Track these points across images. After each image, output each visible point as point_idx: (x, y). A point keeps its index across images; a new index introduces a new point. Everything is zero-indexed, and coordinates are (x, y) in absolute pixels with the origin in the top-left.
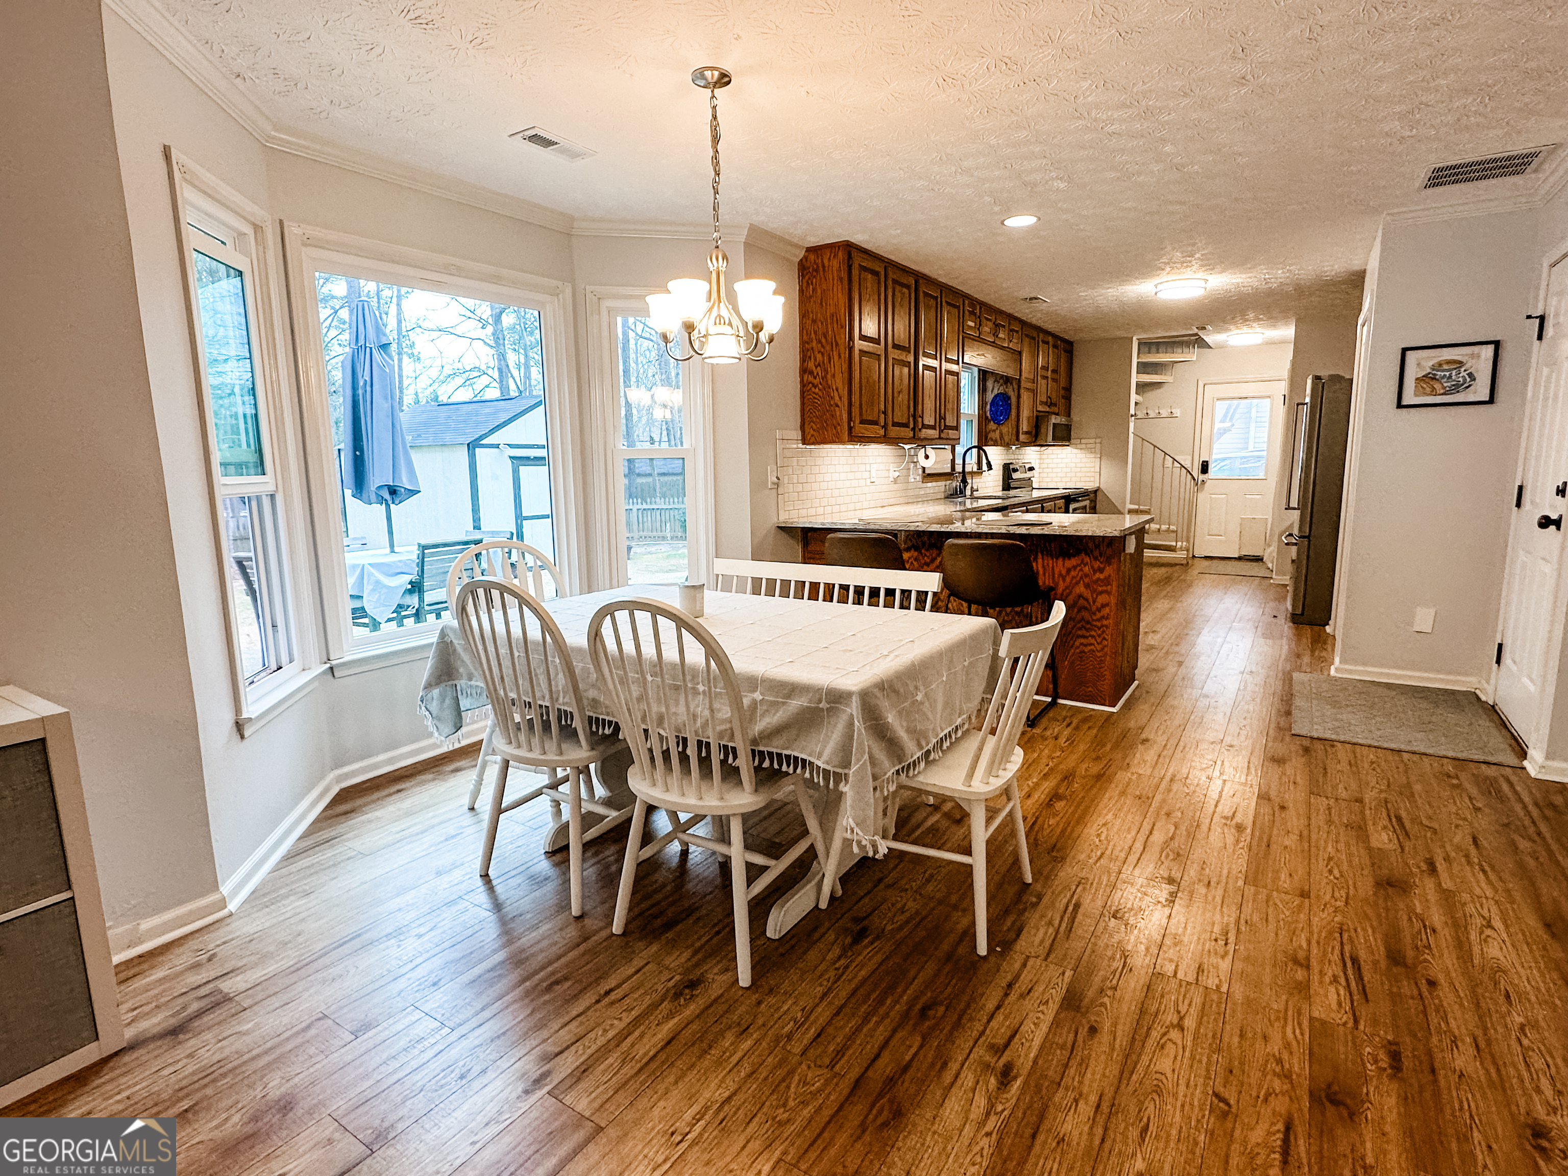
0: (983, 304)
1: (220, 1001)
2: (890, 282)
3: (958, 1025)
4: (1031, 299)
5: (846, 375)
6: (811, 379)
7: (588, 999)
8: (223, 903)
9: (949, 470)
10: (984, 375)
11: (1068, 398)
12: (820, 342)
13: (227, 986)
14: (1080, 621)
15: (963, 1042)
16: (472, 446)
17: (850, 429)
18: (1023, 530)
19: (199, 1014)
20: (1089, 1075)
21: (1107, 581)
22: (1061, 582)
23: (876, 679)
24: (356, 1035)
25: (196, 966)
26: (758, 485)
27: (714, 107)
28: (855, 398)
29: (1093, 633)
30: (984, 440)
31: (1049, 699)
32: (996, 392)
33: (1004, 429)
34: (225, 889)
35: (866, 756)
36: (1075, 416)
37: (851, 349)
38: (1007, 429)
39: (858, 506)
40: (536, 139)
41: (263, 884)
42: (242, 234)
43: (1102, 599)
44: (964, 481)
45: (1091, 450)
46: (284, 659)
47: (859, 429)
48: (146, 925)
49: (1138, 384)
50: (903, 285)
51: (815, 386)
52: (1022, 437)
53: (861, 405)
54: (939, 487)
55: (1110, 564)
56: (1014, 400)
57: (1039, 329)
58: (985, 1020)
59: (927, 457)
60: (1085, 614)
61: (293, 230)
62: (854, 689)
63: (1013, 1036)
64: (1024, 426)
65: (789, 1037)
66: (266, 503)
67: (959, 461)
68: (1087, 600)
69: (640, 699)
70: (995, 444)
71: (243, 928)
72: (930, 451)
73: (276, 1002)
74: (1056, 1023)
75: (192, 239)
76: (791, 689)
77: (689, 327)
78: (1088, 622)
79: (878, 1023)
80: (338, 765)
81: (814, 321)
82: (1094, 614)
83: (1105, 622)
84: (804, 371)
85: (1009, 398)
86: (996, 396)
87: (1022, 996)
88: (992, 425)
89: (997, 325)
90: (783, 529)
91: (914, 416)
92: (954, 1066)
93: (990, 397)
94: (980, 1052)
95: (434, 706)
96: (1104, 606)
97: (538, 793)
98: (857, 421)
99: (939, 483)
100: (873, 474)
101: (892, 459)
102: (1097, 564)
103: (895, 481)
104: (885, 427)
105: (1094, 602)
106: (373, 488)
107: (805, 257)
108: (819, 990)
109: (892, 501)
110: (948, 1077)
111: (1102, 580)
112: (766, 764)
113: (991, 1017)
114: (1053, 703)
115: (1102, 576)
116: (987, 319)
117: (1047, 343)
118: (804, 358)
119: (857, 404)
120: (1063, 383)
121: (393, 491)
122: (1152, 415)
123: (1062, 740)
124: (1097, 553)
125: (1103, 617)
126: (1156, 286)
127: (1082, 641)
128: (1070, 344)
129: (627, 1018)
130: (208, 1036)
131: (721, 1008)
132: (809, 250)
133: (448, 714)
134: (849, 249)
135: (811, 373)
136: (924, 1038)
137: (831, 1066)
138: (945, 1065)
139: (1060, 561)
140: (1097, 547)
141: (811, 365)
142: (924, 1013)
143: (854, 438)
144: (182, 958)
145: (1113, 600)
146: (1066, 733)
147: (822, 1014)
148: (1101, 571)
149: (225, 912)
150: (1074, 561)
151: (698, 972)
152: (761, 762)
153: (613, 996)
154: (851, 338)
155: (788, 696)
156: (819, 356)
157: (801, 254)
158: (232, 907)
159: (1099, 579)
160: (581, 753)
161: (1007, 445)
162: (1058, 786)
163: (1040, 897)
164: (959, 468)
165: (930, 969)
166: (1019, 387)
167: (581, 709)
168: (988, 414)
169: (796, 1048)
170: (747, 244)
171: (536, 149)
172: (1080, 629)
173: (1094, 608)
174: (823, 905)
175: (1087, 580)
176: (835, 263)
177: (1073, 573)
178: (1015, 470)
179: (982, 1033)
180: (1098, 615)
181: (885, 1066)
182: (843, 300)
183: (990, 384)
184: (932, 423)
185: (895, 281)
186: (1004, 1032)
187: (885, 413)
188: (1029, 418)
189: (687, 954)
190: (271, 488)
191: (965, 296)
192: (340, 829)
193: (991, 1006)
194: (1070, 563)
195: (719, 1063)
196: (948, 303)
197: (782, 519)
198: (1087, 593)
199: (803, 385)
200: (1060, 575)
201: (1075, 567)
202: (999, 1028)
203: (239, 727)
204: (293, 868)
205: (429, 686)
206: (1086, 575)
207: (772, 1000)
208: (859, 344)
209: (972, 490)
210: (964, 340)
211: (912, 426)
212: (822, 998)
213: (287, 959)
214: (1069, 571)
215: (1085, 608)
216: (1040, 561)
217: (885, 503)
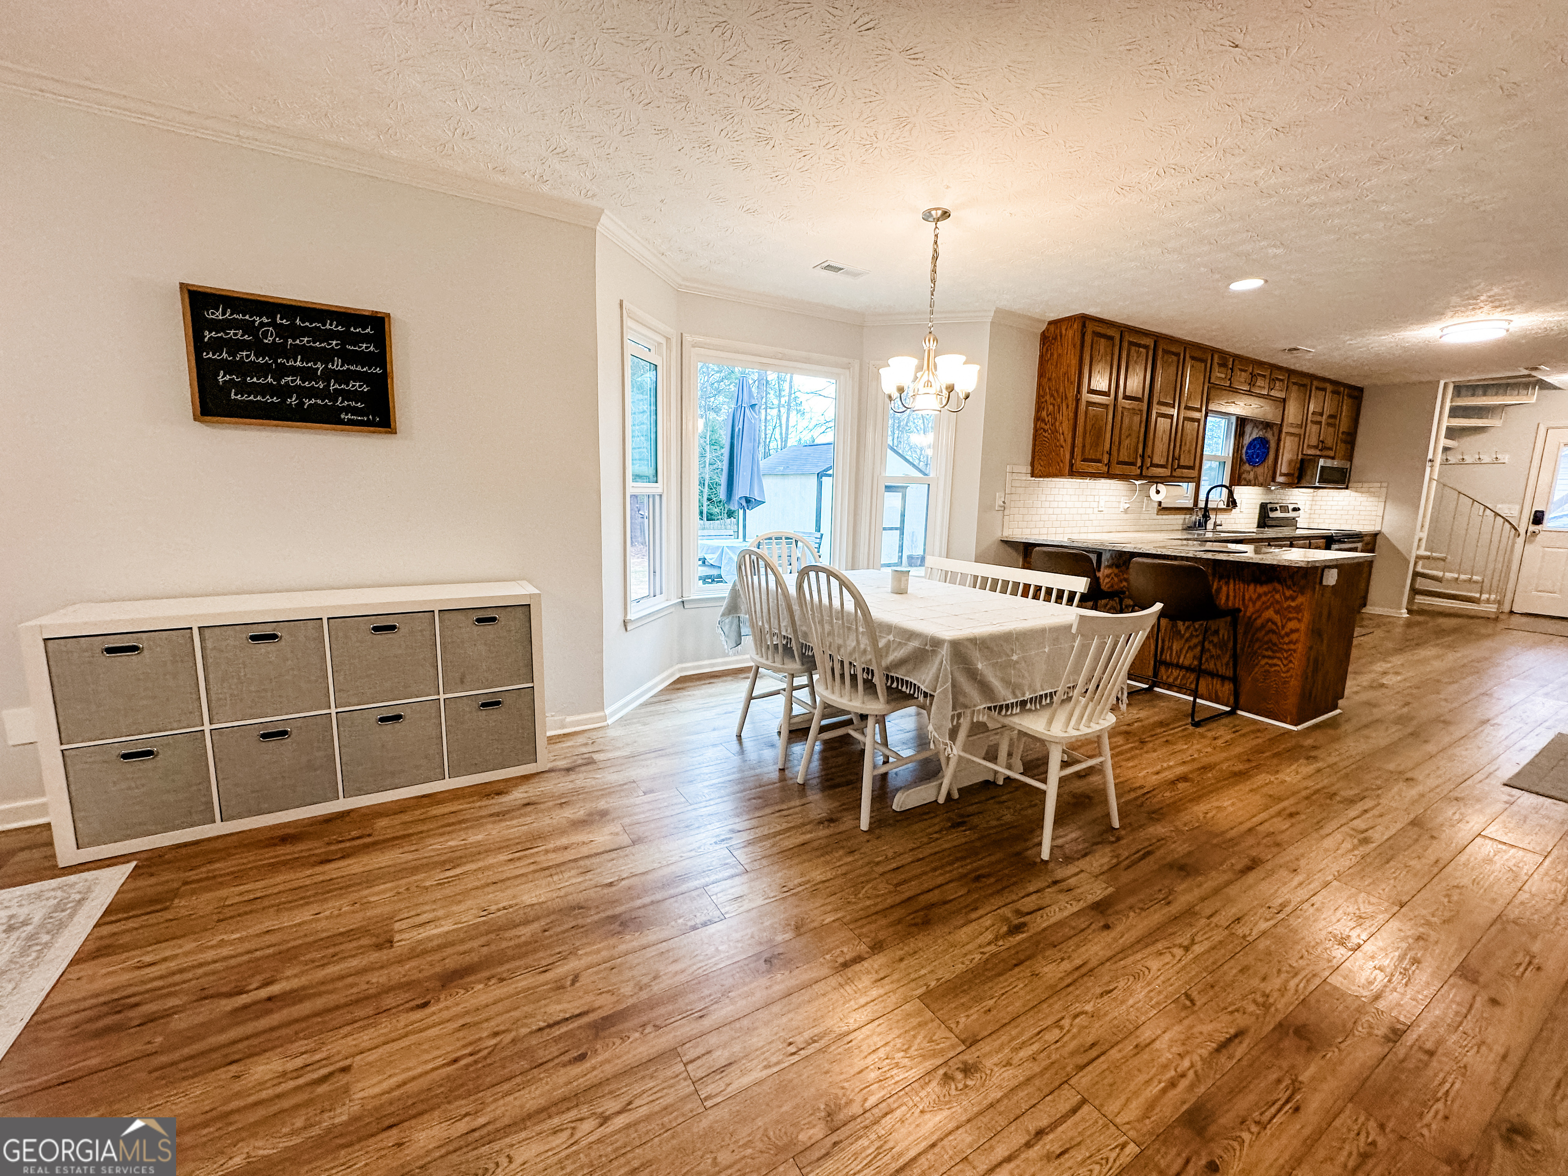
0: (1236, 357)
1: (591, 762)
2: (1125, 345)
3: (999, 892)
4: (1290, 350)
5: (1072, 422)
6: (1043, 425)
7: (768, 810)
8: (604, 718)
9: (1191, 505)
10: (1242, 422)
11: (1350, 440)
12: (1052, 395)
13: (596, 757)
14: (1267, 643)
15: (997, 901)
16: (820, 476)
17: (1071, 465)
18: (1209, 556)
19: (580, 766)
20: (1083, 949)
21: (1298, 609)
22: (1251, 605)
23: (971, 636)
24: (645, 793)
25: (586, 744)
26: (985, 507)
27: (936, 236)
28: (1079, 441)
29: (1278, 655)
30: (1237, 479)
31: (1228, 709)
32: (1254, 436)
33: (1260, 470)
34: (607, 711)
35: (949, 684)
36: (1356, 460)
37: (1078, 401)
38: (1262, 471)
39: (1084, 530)
40: (829, 268)
41: (627, 715)
42: (660, 344)
43: (1292, 625)
44: (1206, 517)
45: (1373, 494)
46: (658, 592)
47: (1079, 465)
48: (569, 719)
49: (1448, 428)
50: (1139, 346)
51: (1045, 431)
52: (1280, 479)
53: (1084, 446)
54: (1179, 520)
55: (1303, 594)
56: (1273, 445)
57: (1313, 377)
58: (1021, 895)
59: (1158, 492)
60: (1274, 638)
61: (688, 338)
62: (947, 638)
63: (1040, 909)
64: (1283, 467)
65: (878, 863)
66: (657, 498)
67: (1202, 496)
68: (1275, 623)
69: (829, 634)
70: (1248, 483)
71: (611, 733)
72: (1161, 487)
73: (615, 769)
74: (1077, 914)
75: (630, 348)
76: (911, 635)
77: (901, 390)
78: (1275, 645)
79: (941, 874)
80: (681, 662)
81: (1049, 379)
82: (1283, 638)
83: (1292, 647)
84: (1038, 419)
85: (1267, 442)
86: (1254, 440)
87: (1061, 891)
88: (1247, 467)
89: (1253, 376)
90: (1006, 542)
91: (1143, 457)
92: (981, 912)
93: (1247, 440)
94: (1007, 912)
95: (726, 629)
96: (1293, 631)
97: (777, 693)
98: (1079, 458)
99: (1178, 517)
100: (1102, 503)
101: (1124, 493)
102: (1288, 593)
103: (1126, 511)
104: (1109, 465)
105: (1283, 627)
106: (737, 498)
107: (1047, 329)
108: (912, 845)
109: (1126, 528)
110: (974, 916)
111: (1294, 608)
112: (894, 685)
113: (1028, 895)
114: (1232, 713)
115: (1293, 604)
116: (1241, 370)
117: (1324, 390)
118: (1039, 408)
119: (1080, 445)
120: (1344, 426)
121: (748, 501)
122: (1468, 459)
123: (1219, 742)
124: (1289, 583)
125: (1290, 642)
126: (1442, 330)
127: (1266, 660)
128: (1361, 390)
129: (785, 826)
130: (581, 775)
131: (844, 836)
132: (1050, 323)
133: (733, 635)
134: (1084, 319)
135: (1043, 420)
136: (969, 891)
137: (897, 885)
138: (976, 909)
139: (1252, 587)
140: (1292, 577)
141: (1044, 414)
142: (977, 879)
143: (1073, 473)
144: (581, 740)
145: (1303, 627)
146: (1228, 737)
147: (908, 858)
148: (1293, 599)
149: (604, 724)
150: (1265, 589)
151: (839, 815)
152: (892, 683)
153: (784, 813)
154: (1079, 391)
155: (909, 639)
156: (1051, 407)
157: (1044, 327)
158: (610, 722)
159: (1290, 606)
160: (796, 665)
161: (1264, 485)
162: (1191, 772)
163: (1118, 839)
164: (1202, 504)
165: (999, 856)
166: (1280, 431)
167: (797, 639)
168: (1244, 456)
169: (880, 869)
170: (992, 323)
171: (831, 274)
172: (1266, 650)
173: (1283, 633)
174: (941, 800)
175: (1277, 607)
176: (1070, 333)
177: (1264, 599)
178: (1274, 510)
179: (1013, 902)
180: (1286, 640)
181: (934, 896)
182: (1074, 362)
183: (1248, 429)
184: (1162, 462)
185: (1131, 343)
186: (1032, 907)
187: (1110, 453)
188: (1290, 462)
189: (837, 804)
190: (660, 491)
191: (1214, 351)
192: (674, 696)
193: (1031, 889)
194: (1261, 589)
195: (828, 863)
196: (1193, 358)
197: (1005, 534)
198: (1277, 618)
199: (1036, 430)
200: (1250, 599)
201: (1265, 594)
202: (1029, 903)
203: (625, 623)
204: (643, 711)
205: (723, 615)
206: (1278, 602)
207: (876, 842)
208: (1086, 396)
209: (1215, 525)
210: (1211, 391)
211: (1139, 464)
212: (911, 850)
213: (626, 752)
214: (1260, 596)
215: (1273, 632)
216: (1231, 586)
217: (1113, 529)
